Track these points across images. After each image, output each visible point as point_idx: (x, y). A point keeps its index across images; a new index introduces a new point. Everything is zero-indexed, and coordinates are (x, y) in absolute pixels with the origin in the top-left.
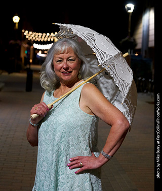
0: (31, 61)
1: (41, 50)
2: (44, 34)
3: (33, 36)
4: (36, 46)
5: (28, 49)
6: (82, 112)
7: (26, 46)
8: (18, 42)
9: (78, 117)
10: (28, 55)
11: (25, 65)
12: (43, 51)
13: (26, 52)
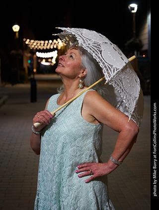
0: (35, 70)
1: (44, 58)
2: (47, 42)
3: (35, 44)
4: (39, 54)
5: (31, 58)
6: (84, 121)
7: (29, 55)
8: (20, 51)
9: (80, 126)
10: (31, 64)
11: (29, 74)
12: (47, 60)
13: (29, 62)
